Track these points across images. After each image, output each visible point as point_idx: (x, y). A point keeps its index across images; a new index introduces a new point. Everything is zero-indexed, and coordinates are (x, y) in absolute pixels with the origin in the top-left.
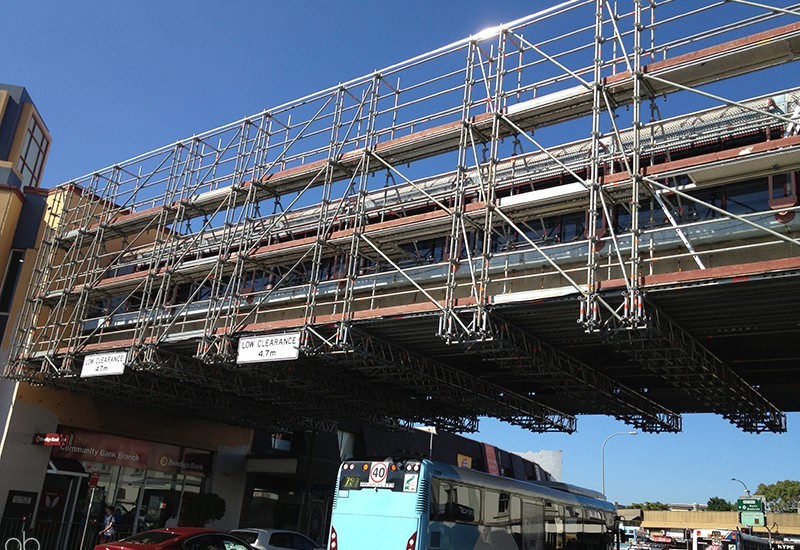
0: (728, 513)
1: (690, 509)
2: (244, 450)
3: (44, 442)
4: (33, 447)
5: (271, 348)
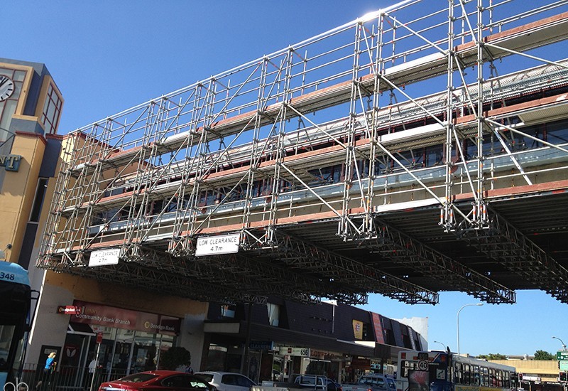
0: (550, 362)
1: (522, 359)
2: (203, 317)
3: (64, 312)
4: (58, 315)
5: (219, 245)
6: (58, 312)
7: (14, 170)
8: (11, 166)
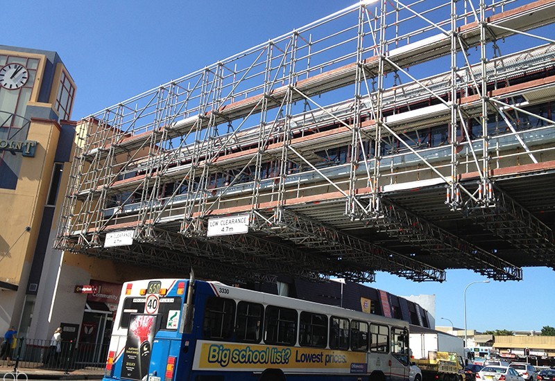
1: (529, 334)
3: (81, 291)
4: (75, 294)
5: (230, 226)
6: (76, 292)
7: (31, 155)
8: (27, 152)
